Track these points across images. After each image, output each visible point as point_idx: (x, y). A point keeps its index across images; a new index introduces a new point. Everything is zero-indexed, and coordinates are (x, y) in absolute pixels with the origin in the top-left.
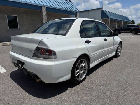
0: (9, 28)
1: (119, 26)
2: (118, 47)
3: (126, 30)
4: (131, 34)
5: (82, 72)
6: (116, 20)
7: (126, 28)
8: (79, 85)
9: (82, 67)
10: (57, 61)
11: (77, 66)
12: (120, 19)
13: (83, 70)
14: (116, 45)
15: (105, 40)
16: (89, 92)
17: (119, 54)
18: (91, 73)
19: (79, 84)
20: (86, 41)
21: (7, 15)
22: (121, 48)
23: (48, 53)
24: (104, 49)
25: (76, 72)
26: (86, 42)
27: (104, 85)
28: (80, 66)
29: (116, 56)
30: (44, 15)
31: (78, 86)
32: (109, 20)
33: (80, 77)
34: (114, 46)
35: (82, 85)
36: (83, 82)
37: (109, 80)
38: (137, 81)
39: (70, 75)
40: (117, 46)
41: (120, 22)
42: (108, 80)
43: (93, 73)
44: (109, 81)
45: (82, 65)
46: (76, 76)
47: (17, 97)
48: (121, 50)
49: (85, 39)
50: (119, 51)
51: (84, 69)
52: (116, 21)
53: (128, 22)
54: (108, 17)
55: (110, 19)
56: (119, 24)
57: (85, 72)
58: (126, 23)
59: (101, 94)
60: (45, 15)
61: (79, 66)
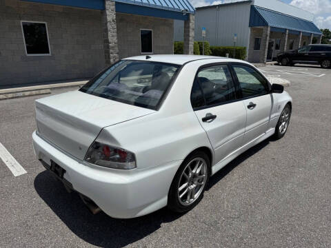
0: (28, 53)
1: (292, 43)
2: (282, 115)
3: (307, 56)
4: (320, 66)
5: (193, 186)
6: (286, 29)
7: (306, 52)
8: (186, 215)
9: (194, 176)
10: (138, 172)
11: (183, 176)
12: (294, 29)
13: (196, 182)
14: (276, 112)
15: (251, 106)
16: (207, 233)
17: (282, 130)
18: (214, 184)
19: (187, 212)
20: (204, 116)
21: (22, 21)
22: (289, 116)
23: (118, 156)
24: (247, 128)
25: (180, 189)
26: (204, 120)
27: (240, 215)
28: (190, 174)
29: (276, 137)
30: (110, 22)
31: (184, 218)
32: (269, 32)
33: (189, 197)
34: (272, 116)
35: (194, 215)
36: (196, 209)
37: (254, 204)
38: (316, 207)
39: (166, 199)
40: (278, 114)
41: (294, 35)
42: (252, 202)
43: (219, 183)
44: (253, 207)
45: (194, 171)
46: (181, 196)
47: (51, 243)
48: (288, 122)
49: (203, 113)
50: (283, 124)
51: (197, 179)
52: (285, 33)
53: (314, 34)
54: (265, 24)
55: (269, 29)
56: (291, 40)
57: (201, 186)
58: (309, 37)
59: (234, 240)
60: (113, 21)
61: (188, 174)
